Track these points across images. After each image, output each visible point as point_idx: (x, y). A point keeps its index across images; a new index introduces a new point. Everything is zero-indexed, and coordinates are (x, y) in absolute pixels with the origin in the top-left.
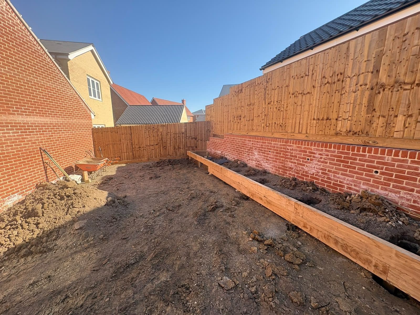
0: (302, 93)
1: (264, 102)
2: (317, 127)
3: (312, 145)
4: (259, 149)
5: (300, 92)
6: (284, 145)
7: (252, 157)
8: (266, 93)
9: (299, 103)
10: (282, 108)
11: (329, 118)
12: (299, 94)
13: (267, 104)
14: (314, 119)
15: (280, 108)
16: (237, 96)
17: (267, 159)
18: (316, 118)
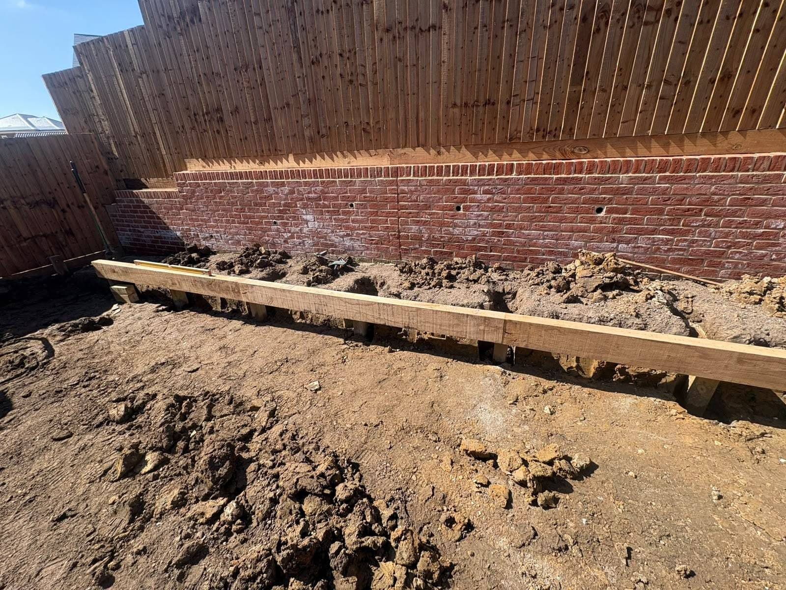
0: (413, 28)
1: (295, 57)
2: (463, 126)
3: (466, 173)
4: (317, 206)
5: (409, 24)
6: (391, 183)
7: (297, 229)
8: (295, 23)
9: (409, 59)
10: (360, 77)
11: (492, 101)
12: (406, 29)
13: (307, 62)
14: (455, 105)
15: (354, 78)
16: (184, 33)
17: (347, 228)
18: (458, 102)
